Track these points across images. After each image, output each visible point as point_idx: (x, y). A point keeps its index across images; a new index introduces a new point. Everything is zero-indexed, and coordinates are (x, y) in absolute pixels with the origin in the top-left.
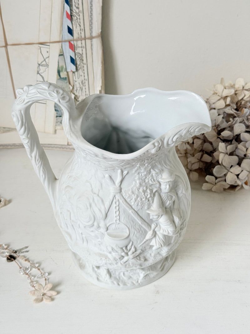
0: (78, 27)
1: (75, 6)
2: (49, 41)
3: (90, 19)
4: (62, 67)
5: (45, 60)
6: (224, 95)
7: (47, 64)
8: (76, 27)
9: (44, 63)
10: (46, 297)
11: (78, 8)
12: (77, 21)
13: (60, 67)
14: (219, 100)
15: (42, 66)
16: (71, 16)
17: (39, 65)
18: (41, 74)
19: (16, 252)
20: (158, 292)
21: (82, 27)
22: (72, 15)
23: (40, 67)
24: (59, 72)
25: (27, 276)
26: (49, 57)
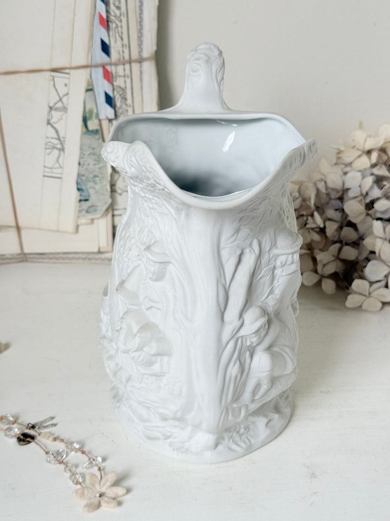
0: (119, 42)
1: (114, 4)
2: (68, 65)
3: (139, 27)
4: (91, 112)
5: (61, 100)
6: (368, 147)
7: (64, 107)
8: (116, 41)
9: (59, 105)
10: (106, 499)
11: (118, 8)
12: (116, 30)
13: (87, 110)
14: (359, 156)
15: (56, 109)
16: (108, 21)
17: (51, 108)
18: (54, 125)
19: (33, 427)
20: (313, 476)
21: (126, 41)
23: (53, 112)
24: (85, 120)
25: (62, 466)
26: (67, 94)
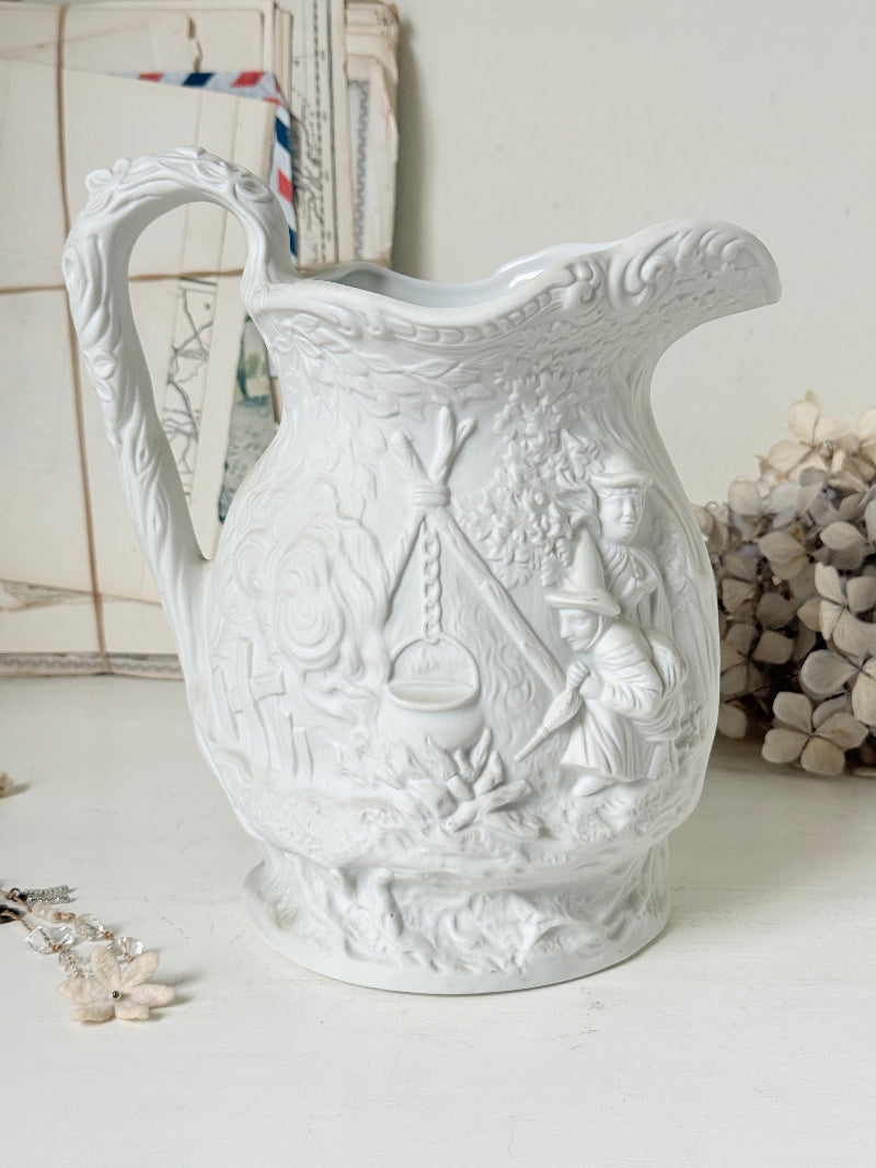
0: (316, 229)
1: (309, 155)
2: (213, 268)
3: (357, 201)
4: (254, 360)
5: (196, 335)
6: (821, 437)
7: (202, 349)
8: (309, 227)
9: (193, 345)
10: (127, 1004)
11: (317, 162)
12: (312, 205)
13: (247, 358)
14: (806, 457)
15: (186, 355)
16: (295, 188)
17: (176, 351)
18: (181, 385)
19: (23, 897)
20: (598, 1005)
21: (329, 227)
22: (297, 184)
23: (180, 360)
24: (242, 378)
25: (57, 955)
26: (210, 324)
